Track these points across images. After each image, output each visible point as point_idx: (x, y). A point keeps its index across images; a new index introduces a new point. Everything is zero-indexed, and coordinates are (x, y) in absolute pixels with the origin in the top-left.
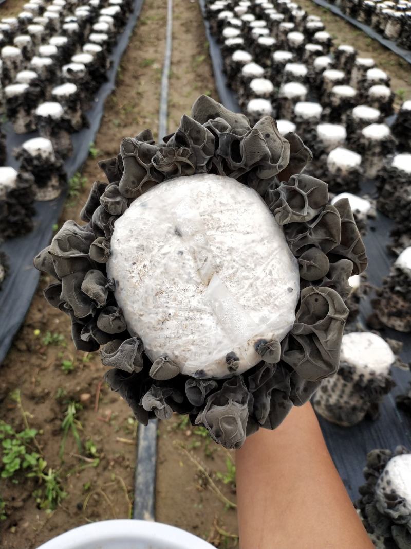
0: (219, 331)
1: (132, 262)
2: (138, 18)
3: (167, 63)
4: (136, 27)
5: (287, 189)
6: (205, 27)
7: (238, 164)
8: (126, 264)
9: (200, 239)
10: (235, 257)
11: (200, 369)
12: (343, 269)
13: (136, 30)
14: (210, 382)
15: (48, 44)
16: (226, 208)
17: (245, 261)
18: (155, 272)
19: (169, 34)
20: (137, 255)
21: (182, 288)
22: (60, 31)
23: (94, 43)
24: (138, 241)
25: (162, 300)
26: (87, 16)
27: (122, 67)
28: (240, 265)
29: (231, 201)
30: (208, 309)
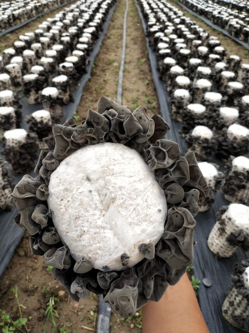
0: (116, 240)
1: (61, 199)
2: (106, 35)
3: (123, 62)
4: (104, 40)
5: (155, 149)
6: (146, 41)
7: (123, 136)
8: (57, 200)
9: (101, 182)
10: (123, 192)
11: (105, 265)
12: (193, 195)
13: (104, 42)
14: (112, 273)
15: (52, 49)
16: (117, 163)
17: (130, 194)
18: (75, 204)
19: (124, 44)
20: (63, 194)
21: (91, 213)
22: (59, 41)
23: (79, 50)
24: (64, 186)
25: (80, 222)
26: (76, 32)
27: (95, 64)
28: (127, 196)
29: (120, 158)
30: (108, 226)
